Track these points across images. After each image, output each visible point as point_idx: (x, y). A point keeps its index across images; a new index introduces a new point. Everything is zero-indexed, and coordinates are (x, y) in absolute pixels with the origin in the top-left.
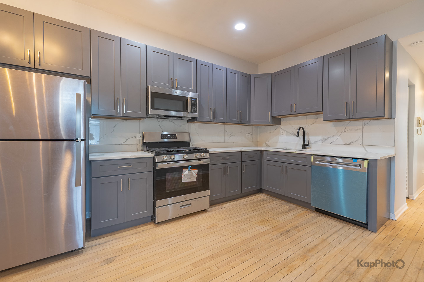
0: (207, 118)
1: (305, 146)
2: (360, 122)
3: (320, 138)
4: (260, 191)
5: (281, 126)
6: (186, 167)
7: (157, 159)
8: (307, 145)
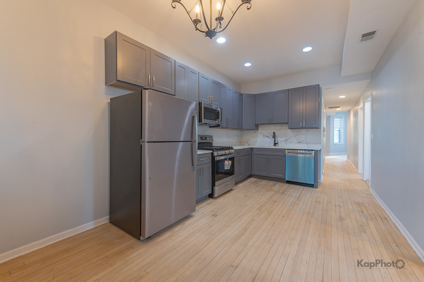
0: (224, 125)
1: (275, 144)
2: (305, 130)
3: (284, 139)
4: (250, 176)
5: (259, 131)
6: (226, 159)
7: (215, 154)
8: (277, 144)
